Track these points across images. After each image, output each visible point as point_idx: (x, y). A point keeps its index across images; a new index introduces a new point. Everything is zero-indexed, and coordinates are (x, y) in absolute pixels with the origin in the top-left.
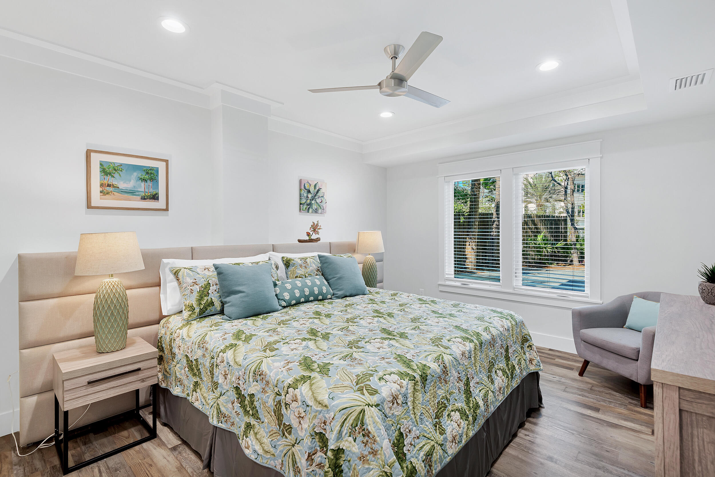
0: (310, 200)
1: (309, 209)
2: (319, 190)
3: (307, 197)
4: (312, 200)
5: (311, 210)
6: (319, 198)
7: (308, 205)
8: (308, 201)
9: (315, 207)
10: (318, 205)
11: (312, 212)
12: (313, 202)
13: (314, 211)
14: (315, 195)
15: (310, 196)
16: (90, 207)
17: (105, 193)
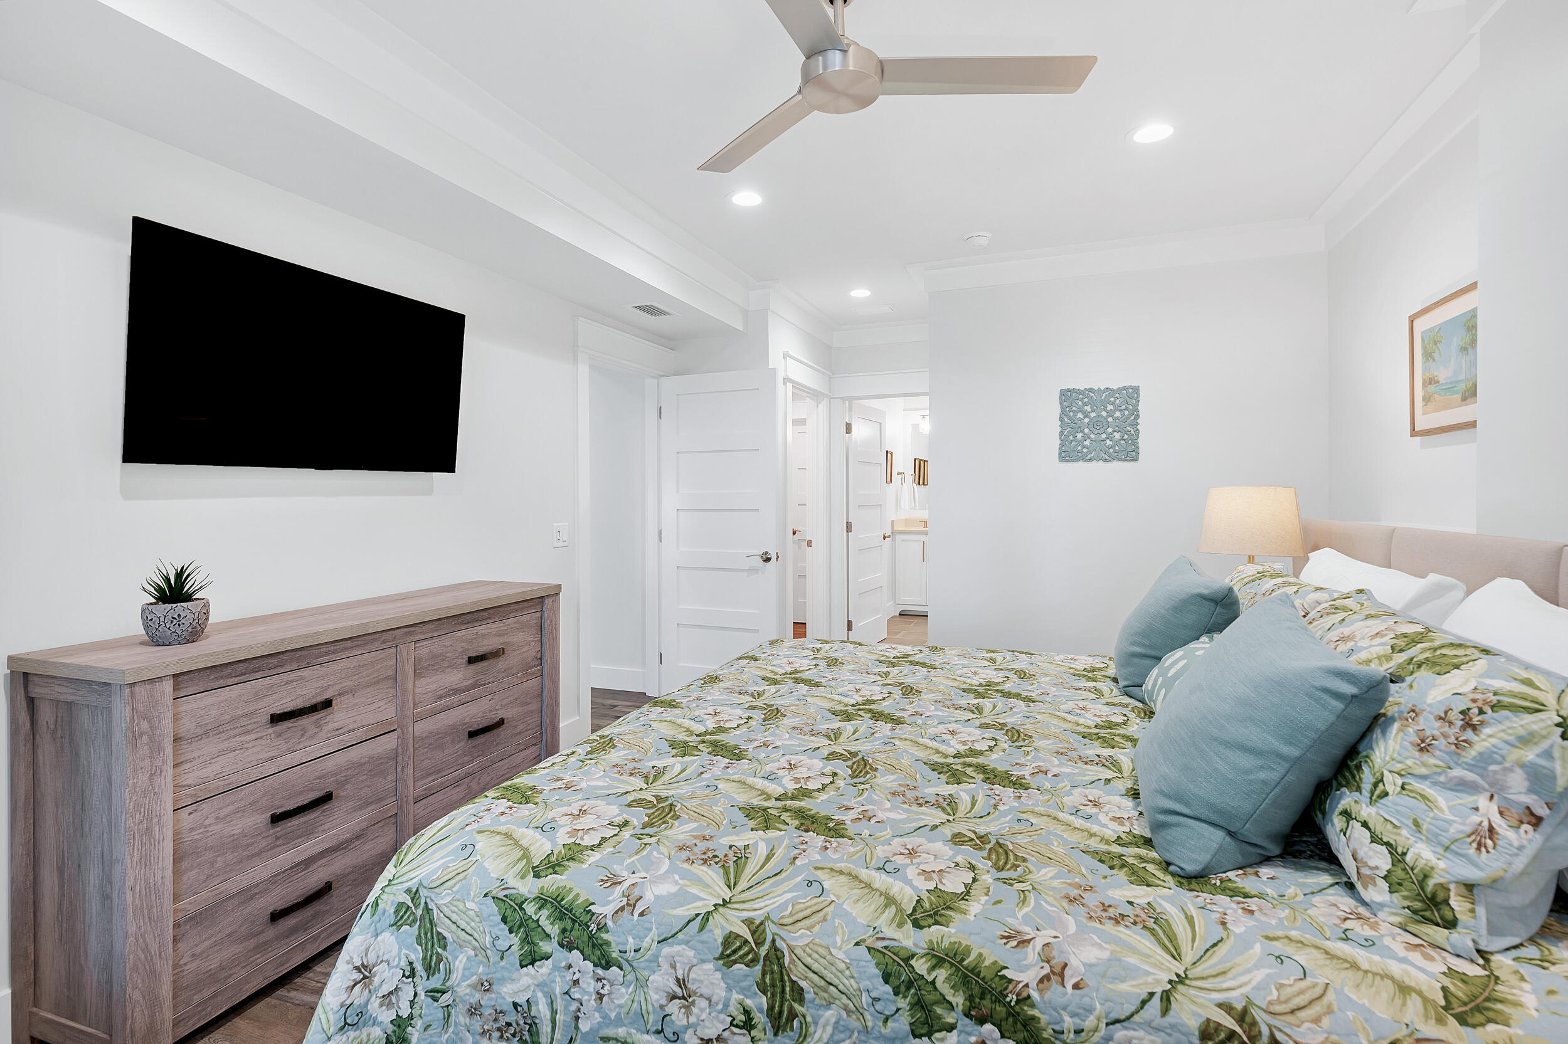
16: (1414, 432)
17: (1427, 400)
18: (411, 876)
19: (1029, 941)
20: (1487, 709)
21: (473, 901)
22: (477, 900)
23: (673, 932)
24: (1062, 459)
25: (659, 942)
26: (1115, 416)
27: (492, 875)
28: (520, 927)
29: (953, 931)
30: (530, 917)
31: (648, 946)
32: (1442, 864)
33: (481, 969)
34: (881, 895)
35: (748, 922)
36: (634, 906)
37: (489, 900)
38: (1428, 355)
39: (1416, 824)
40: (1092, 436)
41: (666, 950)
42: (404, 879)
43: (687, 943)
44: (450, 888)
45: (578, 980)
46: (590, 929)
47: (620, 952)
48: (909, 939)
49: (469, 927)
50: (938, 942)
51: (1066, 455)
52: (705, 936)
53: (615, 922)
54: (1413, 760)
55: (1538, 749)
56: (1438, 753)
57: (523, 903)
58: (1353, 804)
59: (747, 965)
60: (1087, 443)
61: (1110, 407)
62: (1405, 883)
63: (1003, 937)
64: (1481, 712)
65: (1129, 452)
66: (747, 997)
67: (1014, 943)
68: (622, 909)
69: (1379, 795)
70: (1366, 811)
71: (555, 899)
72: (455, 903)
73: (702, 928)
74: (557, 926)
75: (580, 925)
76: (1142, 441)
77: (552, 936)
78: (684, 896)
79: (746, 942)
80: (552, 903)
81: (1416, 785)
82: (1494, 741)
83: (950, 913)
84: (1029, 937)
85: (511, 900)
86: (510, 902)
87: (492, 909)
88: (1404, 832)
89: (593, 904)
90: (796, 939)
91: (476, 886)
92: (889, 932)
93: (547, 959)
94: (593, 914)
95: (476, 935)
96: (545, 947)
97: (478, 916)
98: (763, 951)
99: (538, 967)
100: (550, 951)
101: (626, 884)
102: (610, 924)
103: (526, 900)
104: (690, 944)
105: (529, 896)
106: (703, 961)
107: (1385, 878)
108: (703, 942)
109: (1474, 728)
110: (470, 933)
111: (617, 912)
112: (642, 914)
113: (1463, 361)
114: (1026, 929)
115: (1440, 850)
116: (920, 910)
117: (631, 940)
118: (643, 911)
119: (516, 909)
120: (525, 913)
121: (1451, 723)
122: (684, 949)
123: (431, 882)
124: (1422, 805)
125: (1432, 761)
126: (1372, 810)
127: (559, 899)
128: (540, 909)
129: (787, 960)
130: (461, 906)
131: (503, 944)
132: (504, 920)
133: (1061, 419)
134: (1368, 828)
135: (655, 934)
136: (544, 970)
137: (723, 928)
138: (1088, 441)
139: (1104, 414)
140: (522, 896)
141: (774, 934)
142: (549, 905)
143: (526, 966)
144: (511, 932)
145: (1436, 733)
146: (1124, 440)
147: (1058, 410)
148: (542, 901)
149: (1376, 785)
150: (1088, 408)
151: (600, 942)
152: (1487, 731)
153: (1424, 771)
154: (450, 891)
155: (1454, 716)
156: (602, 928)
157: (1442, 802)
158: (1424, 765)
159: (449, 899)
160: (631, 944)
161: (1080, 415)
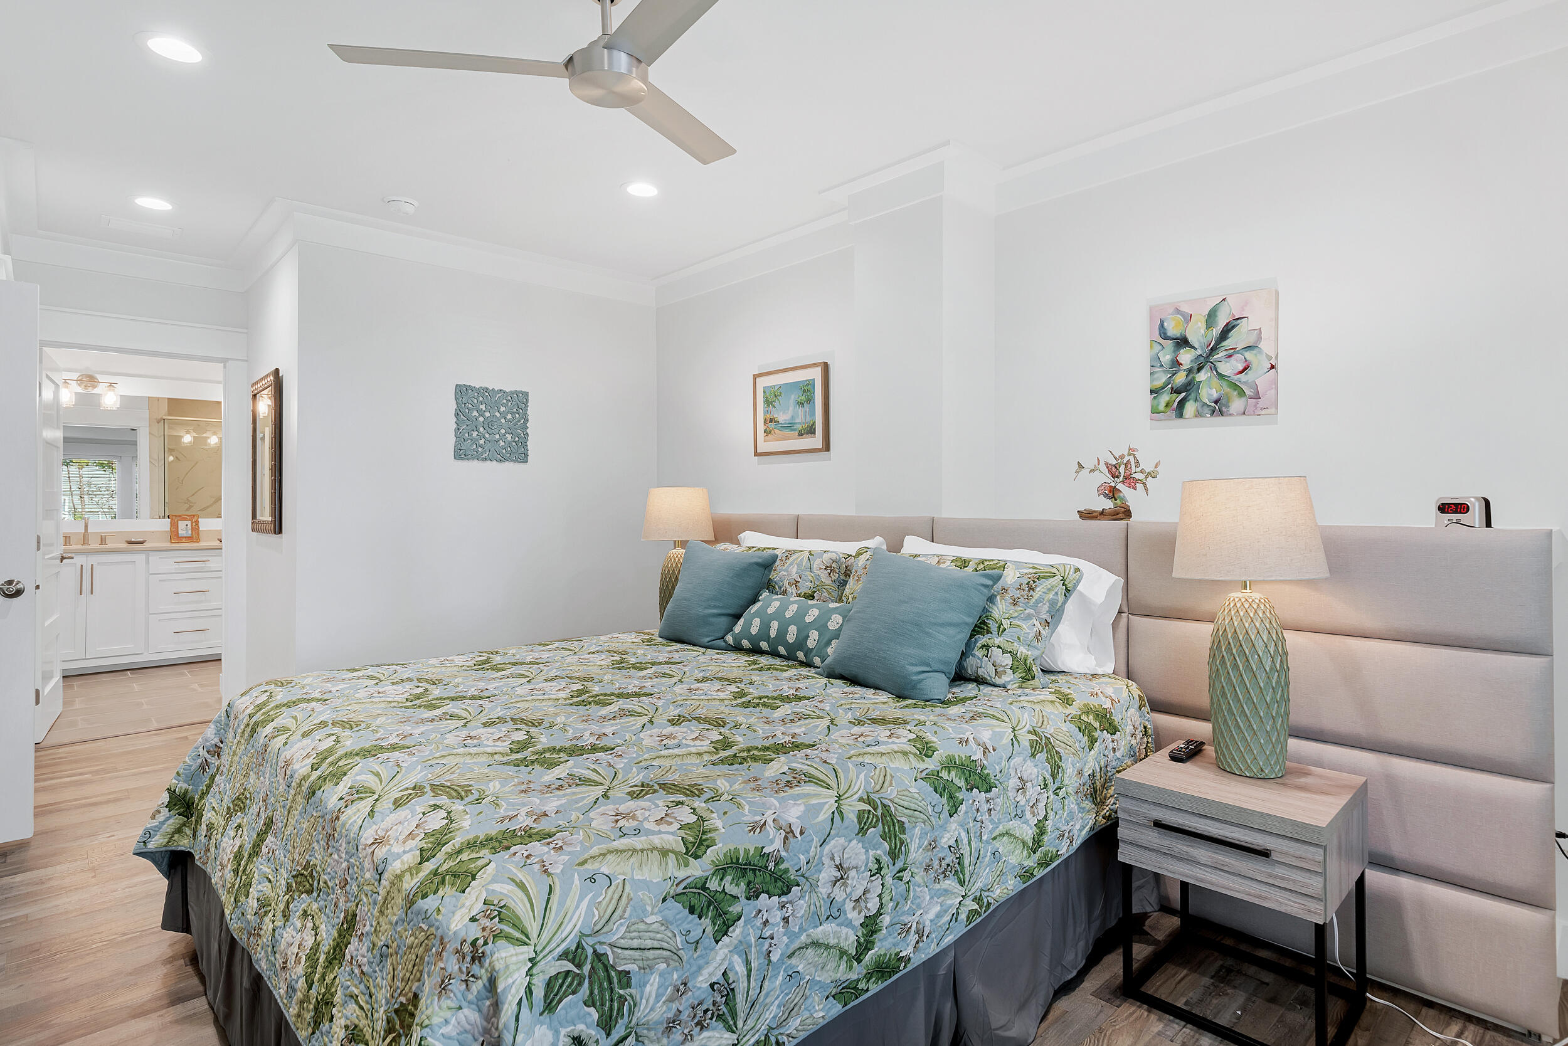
0: (1190, 371)
1: (1182, 404)
2: (1233, 327)
3: (1176, 363)
4: (1195, 370)
5: (1190, 408)
6: (1230, 356)
7: (1177, 391)
8: (1180, 378)
9: (1209, 390)
10: (1225, 384)
11: (1198, 415)
12: (1202, 376)
13: (1207, 411)
14: (1213, 350)
15: (1186, 357)
16: (756, 454)
17: (767, 432)
18: (564, 936)
19: (764, 824)
20: (1036, 580)
21: (652, 914)
22: (656, 910)
23: (828, 833)
24: (457, 457)
25: (821, 846)
26: (508, 417)
27: (655, 881)
28: (708, 907)
29: (721, 845)
30: (716, 891)
31: (814, 853)
32: (1030, 653)
33: (675, 976)
34: (652, 851)
35: (861, 799)
36: (792, 831)
37: (670, 902)
38: (768, 403)
39: (1019, 638)
40: (487, 436)
41: (827, 848)
42: (553, 945)
43: (837, 835)
44: (621, 918)
45: (767, 921)
46: (769, 868)
47: (797, 871)
48: (697, 869)
49: (655, 942)
50: (717, 859)
51: (461, 454)
52: (846, 822)
53: (787, 851)
54: (1012, 611)
55: (1053, 593)
56: (1021, 604)
57: (705, 883)
58: (988, 640)
59: (874, 827)
60: (482, 442)
61: (502, 409)
62: (1020, 667)
63: (750, 831)
64: (1034, 582)
65: (518, 452)
66: (876, 850)
67: (758, 830)
68: (786, 838)
69: (1001, 631)
70: (998, 641)
71: (732, 863)
72: (633, 928)
73: (842, 819)
74: (742, 884)
75: (760, 871)
76: (531, 444)
77: (739, 896)
78: (814, 810)
79: (869, 811)
80: (731, 867)
81: (1015, 622)
82: (1040, 593)
83: (709, 836)
84: (762, 822)
85: (692, 888)
86: (691, 890)
87: (676, 909)
88: (1015, 644)
89: (763, 848)
90: (890, 795)
91: (649, 899)
92: (681, 874)
93: (739, 918)
94: (769, 854)
95: (665, 945)
96: (735, 909)
97: (663, 925)
98: (879, 812)
99: (731, 933)
100: (739, 909)
101: (770, 821)
102: (783, 854)
103: (707, 879)
104: (840, 834)
105: (707, 874)
106: (850, 841)
107: (1010, 669)
108: (846, 828)
109: (1033, 589)
110: (659, 946)
111: (785, 843)
112: (801, 833)
113: (800, 411)
114: (758, 818)
115: (1027, 647)
116: (690, 846)
117: (802, 857)
118: (801, 831)
119: (699, 893)
120: (711, 891)
121: (1024, 590)
122: (837, 840)
123: (595, 925)
124: (1018, 629)
125: (1020, 609)
126: (1001, 639)
127: (734, 861)
128: (722, 879)
129: (893, 809)
130: (642, 926)
131: (695, 934)
132: (692, 911)
133: (456, 415)
134: (1001, 648)
135: (816, 841)
136: (738, 931)
137: (853, 811)
138: (483, 440)
139: (498, 414)
140: (700, 878)
141: (879, 798)
142: (729, 871)
143: (720, 940)
144: (700, 918)
145: (1019, 596)
146: (516, 442)
147: (453, 406)
148: (721, 871)
149: (999, 627)
150: (483, 407)
151: (779, 874)
152: (1038, 589)
153: (1016, 614)
154: (622, 921)
155: (1025, 586)
156: (779, 861)
157: (1024, 626)
158: (1016, 611)
159: (623, 929)
160: (803, 859)
161: (475, 413)
